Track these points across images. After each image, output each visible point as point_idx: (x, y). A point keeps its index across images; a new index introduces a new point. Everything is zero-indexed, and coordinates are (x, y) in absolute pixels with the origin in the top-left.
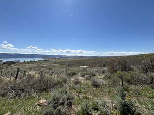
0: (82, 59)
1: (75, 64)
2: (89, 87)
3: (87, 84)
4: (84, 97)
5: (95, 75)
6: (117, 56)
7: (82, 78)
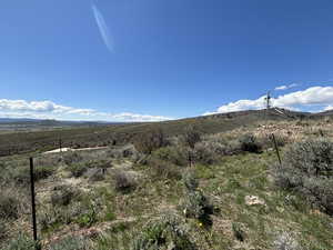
0: (51, 129)
1: (25, 144)
2: (110, 198)
3: (102, 192)
4: (114, 230)
5: (109, 165)
6: (140, 123)
7: (79, 180)
